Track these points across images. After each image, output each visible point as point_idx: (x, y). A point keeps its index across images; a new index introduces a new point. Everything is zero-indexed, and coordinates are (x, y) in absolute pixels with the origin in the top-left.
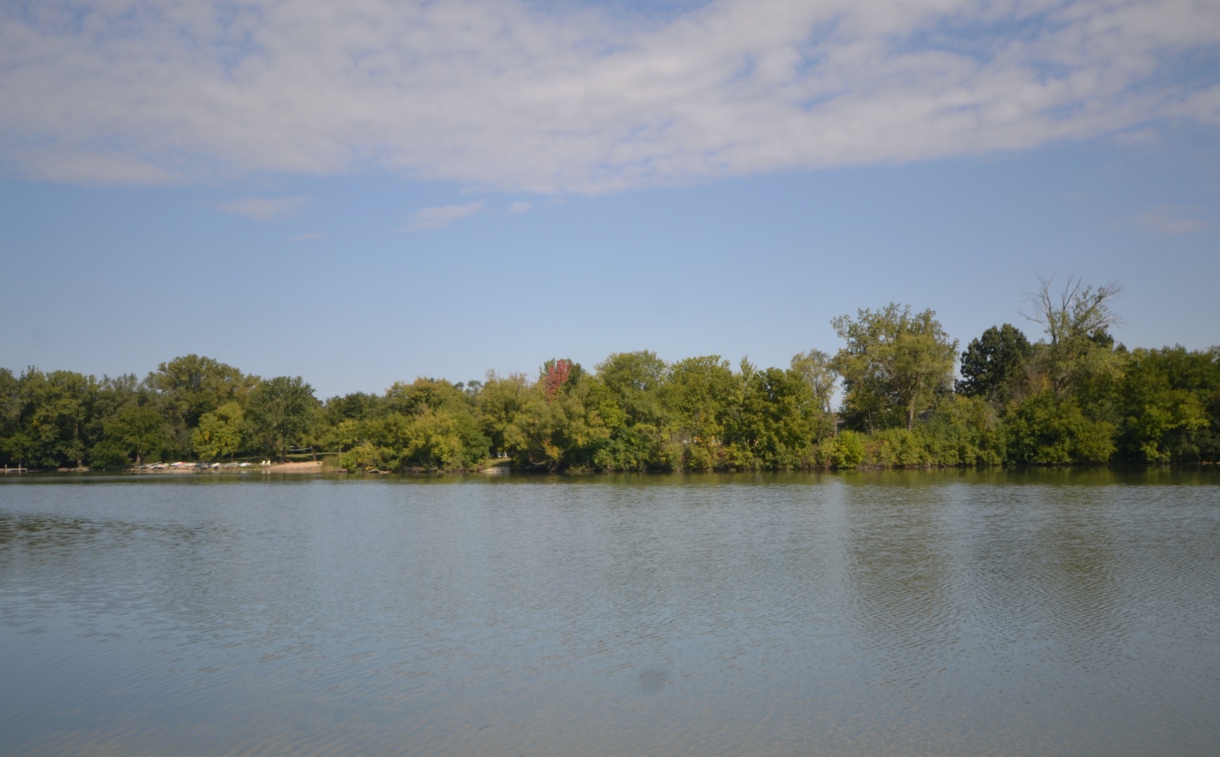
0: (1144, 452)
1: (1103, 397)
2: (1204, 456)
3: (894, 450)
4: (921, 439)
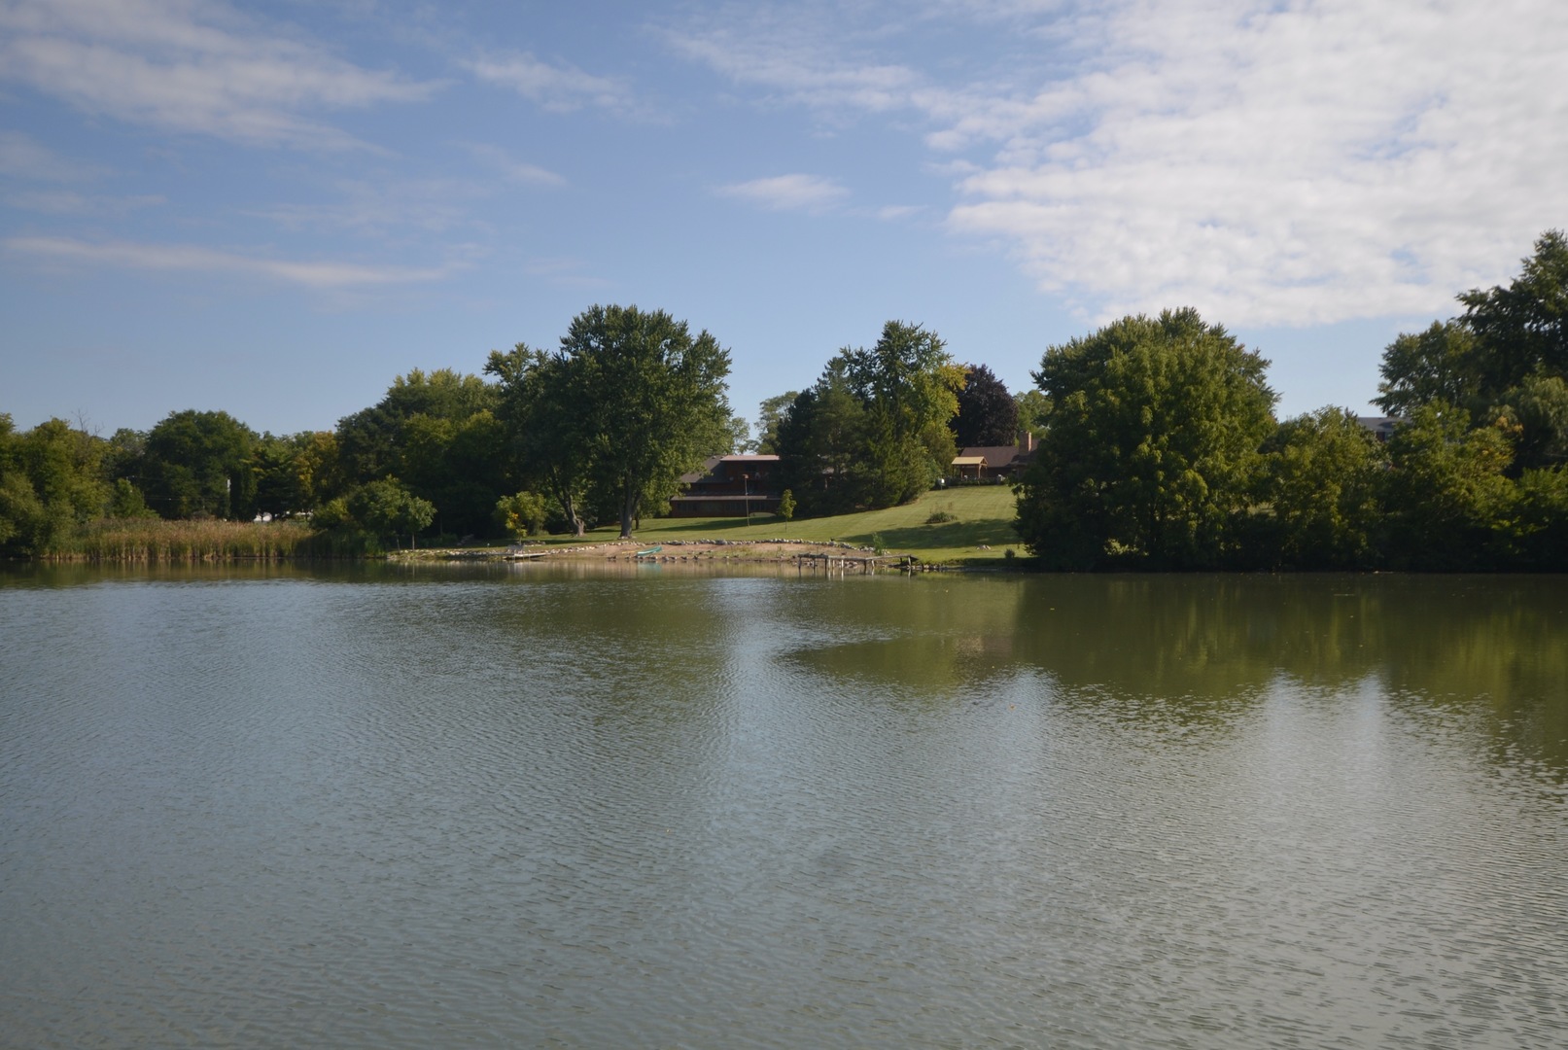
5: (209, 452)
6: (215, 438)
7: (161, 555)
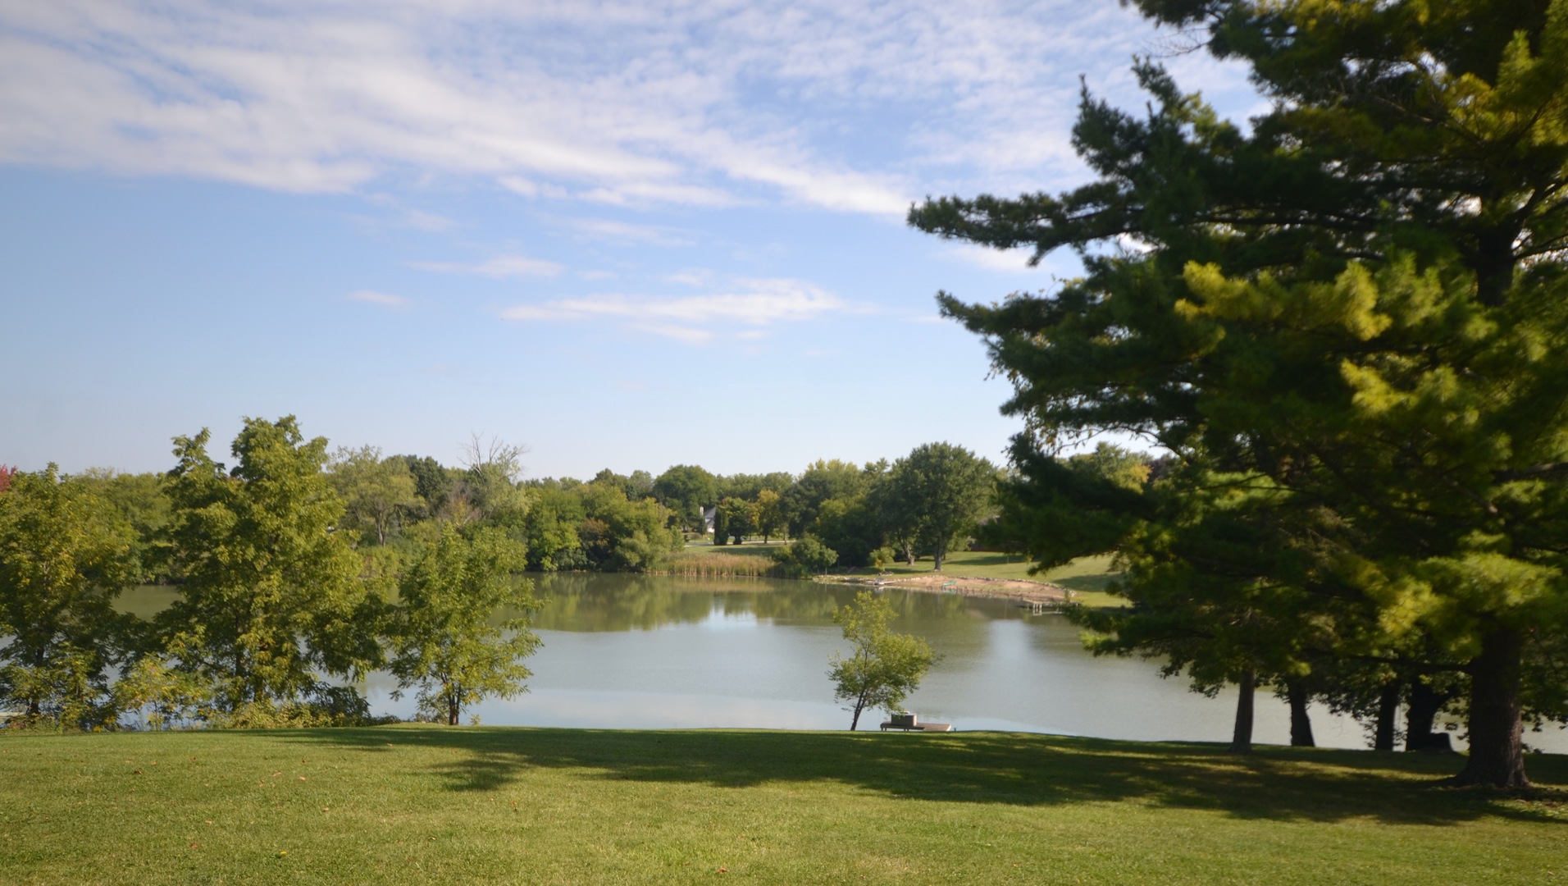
0: (543, 564)
1: (513, 523)
2: (576, 566)
3: (380, 564)
4: (397, 555)
5: (691, 491)
6: (695, 482)
7: (703, 573)
